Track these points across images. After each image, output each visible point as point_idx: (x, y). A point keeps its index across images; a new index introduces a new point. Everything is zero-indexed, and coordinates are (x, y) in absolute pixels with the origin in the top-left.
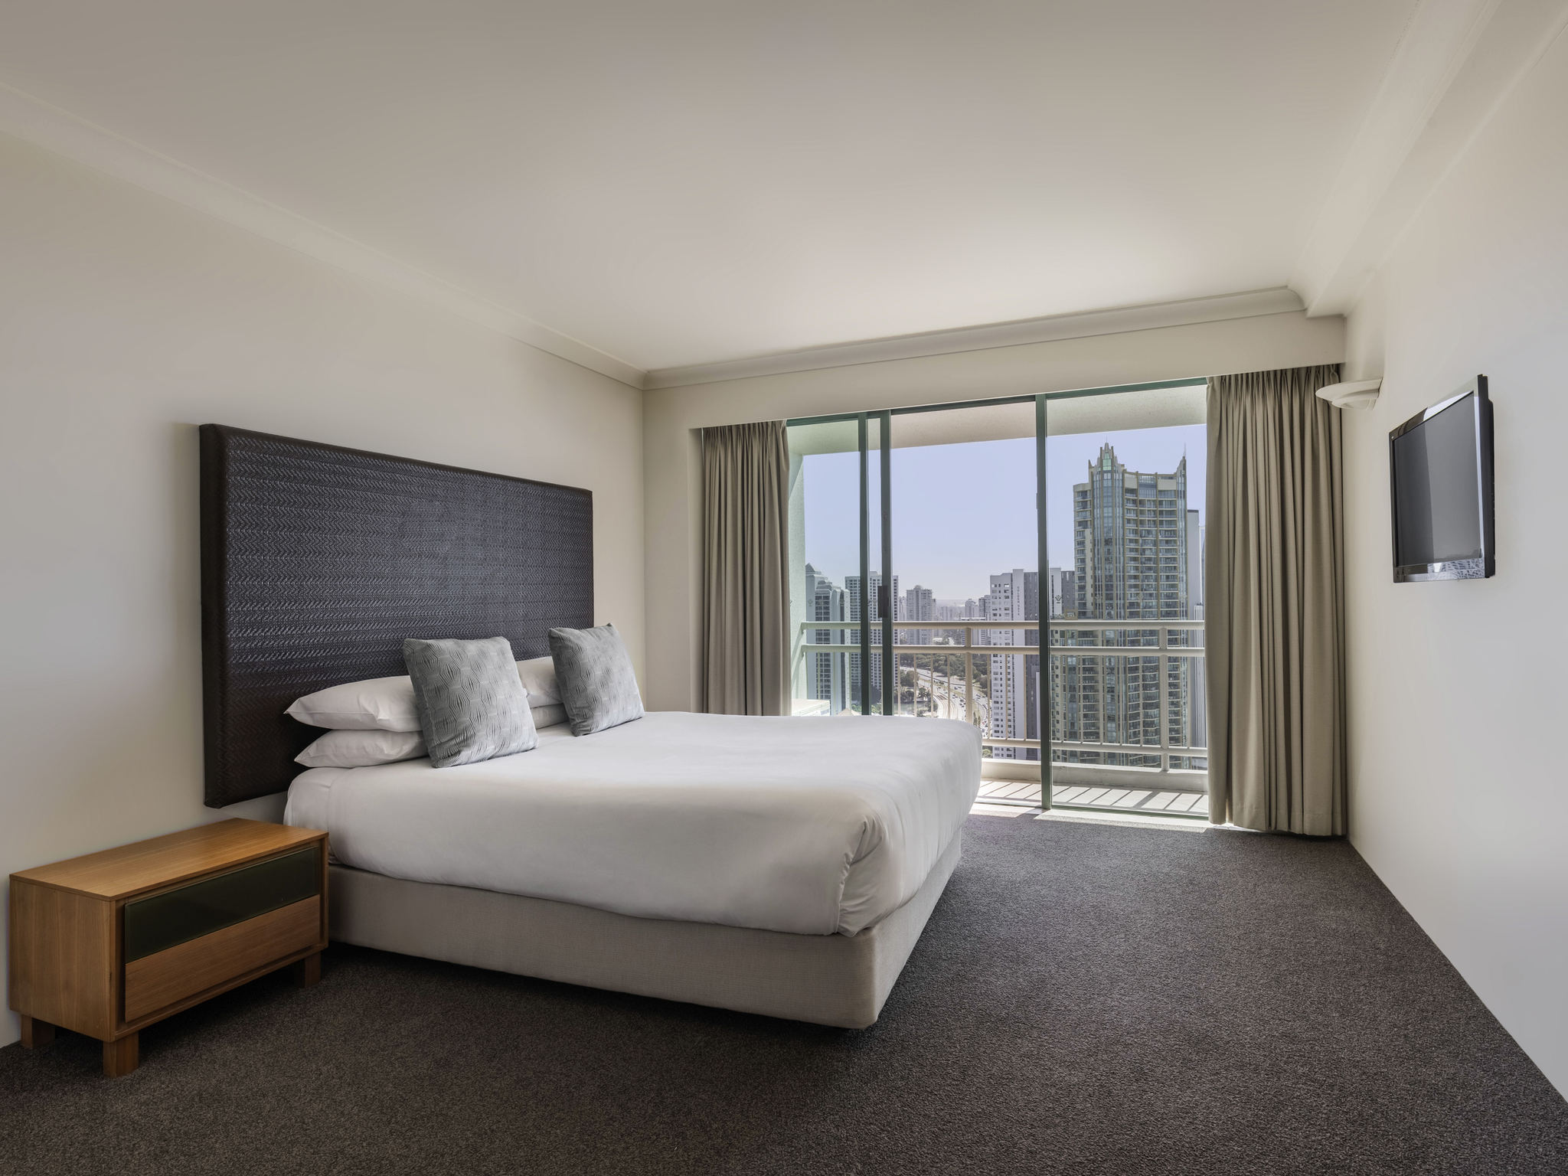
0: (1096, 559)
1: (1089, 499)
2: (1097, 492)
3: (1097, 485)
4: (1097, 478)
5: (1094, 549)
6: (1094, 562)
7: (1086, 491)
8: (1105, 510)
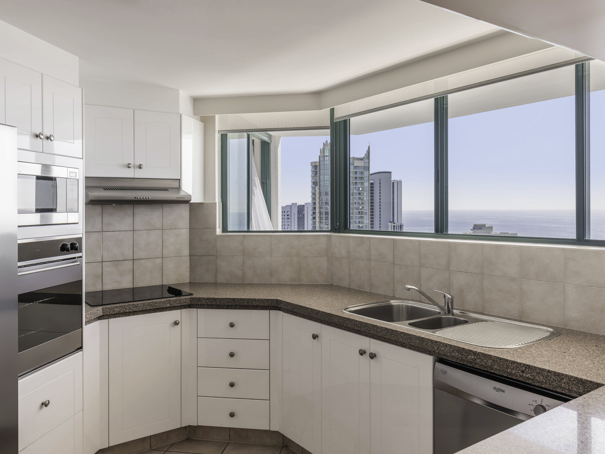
0: (321, 203)
1: (318, 170)
2: (322, 166)
3: (322, 163)
4: (322, 159)
5: (320, 197)
6: (320, 205)
7: (317, 166)
8: (325, 176)
